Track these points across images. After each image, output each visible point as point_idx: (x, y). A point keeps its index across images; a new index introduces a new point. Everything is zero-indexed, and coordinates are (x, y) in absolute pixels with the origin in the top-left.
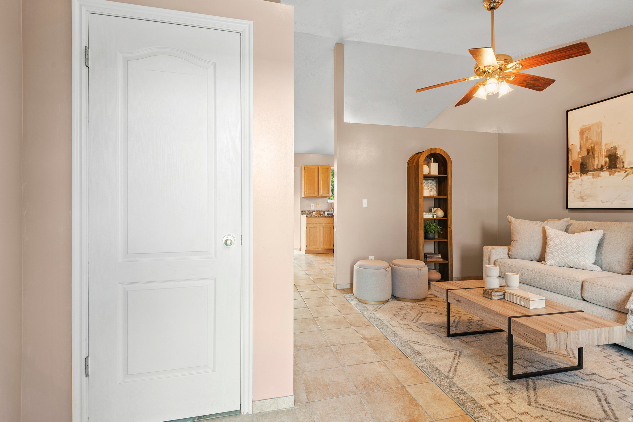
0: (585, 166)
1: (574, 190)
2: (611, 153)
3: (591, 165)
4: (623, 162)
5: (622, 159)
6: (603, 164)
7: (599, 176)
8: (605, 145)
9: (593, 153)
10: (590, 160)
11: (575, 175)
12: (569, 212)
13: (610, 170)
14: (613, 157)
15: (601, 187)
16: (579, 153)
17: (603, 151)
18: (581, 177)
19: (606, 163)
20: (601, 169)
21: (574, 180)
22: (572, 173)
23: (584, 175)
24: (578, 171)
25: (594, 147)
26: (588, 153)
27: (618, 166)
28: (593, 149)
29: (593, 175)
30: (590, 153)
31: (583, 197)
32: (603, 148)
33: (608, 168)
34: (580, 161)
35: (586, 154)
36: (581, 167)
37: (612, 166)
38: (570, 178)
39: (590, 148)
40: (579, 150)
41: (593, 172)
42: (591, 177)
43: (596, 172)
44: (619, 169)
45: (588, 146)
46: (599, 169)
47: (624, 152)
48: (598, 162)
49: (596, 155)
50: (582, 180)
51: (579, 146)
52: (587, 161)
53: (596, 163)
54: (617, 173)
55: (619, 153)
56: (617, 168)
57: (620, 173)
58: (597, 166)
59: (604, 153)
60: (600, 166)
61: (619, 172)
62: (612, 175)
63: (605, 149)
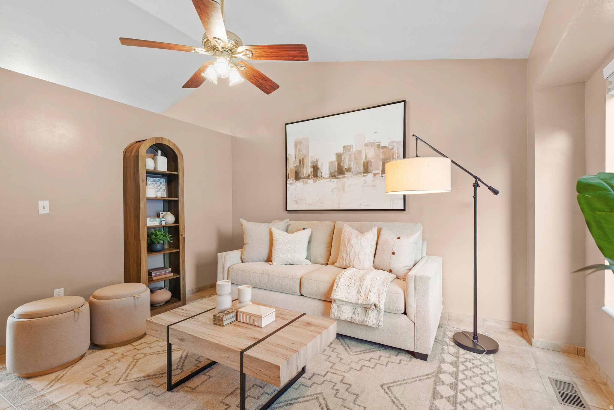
0: (298, 174)
1: (291, 194)
2: (314, 165)
3: (302, 173)
4: (322, 173)
5: (321, 170)
6: (310, 173)
7: (307, 183)
8: (311, 157)
9: (303, 163)
10: (302, 169)
11: (291, 181)
12: (287, 214)
13: (314, 178)
14: (316, 168)
15: (308, 192)
16: (294, 163)
17: (310, 162)
18: (296, 183)
19: (311, 172)
20: (308, 177)
21: (291, 185)
22: (290, 179)
23: (298, 181)
24: (293, 178)
25: (304, 158)
26: (300, 163)
27: (319, 175)
28: (303, 159)
29: (303, 182)
30: (302, 163)
31: (297, 200)
32: (310, 160)
33: (312, 177)
34: (294, 169)
35: (298, 164)
36: (295, 175)
37: (315, 175)
38: (288, 184)
39: (301, 159)
40: (294, 160)
41: (303, 180)
42: (302, 183)
43: (305, 179)
44: (319, 178)
45: (300, 157)
46: (307, 177)
47: (322, 164)
48: (307, 171)
49: (305, 165)
50: (296, 186)
51: (294, 157)
52: (300, 170)
53: (305, 172)
54: (318, 181)
55: (319, 165)
56: (318, 177)
57: (320, 181)
58: (306, 174)
59: (310, 165)
60: (307, 175)
61: (319, 180)
62: (315, 183)
63: (311, 161)
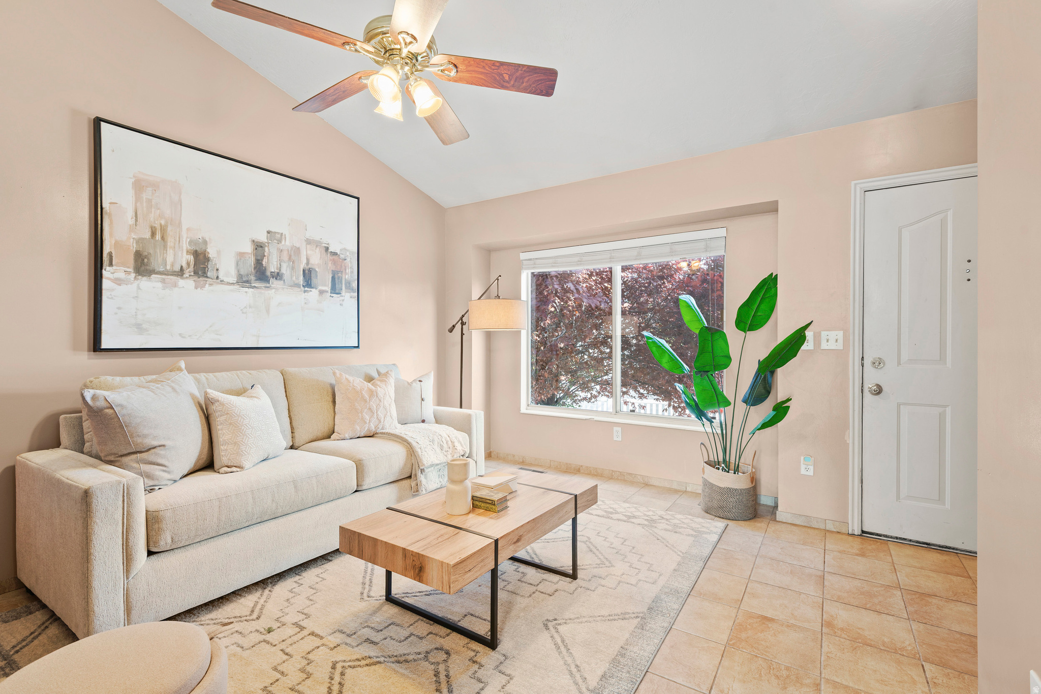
0: (146, 260)
1: (119, 308)
2: (197, 249)
3: (160, 260)
4: (217, 270)
5: (216, 264)
6: (184, 265)
7: (175, 285)
8: (188, 229)
9: (163, 238)
10: (158, 251)
11: (121, 275)
13: (196, 278)
14: (201, 257)
15: (180, 308)
16: (132, 229)
17: (184, 240)
18: (137, 282)
19: (188, 264)
20: (181, 273)
21: (120, 285)
22: (114, 268)
23: (145, 278)
24: (128, 267)
25: (166, 226)
26: (153, 234)
27: (209, 274)
28: (163, 229)
29: (163, 281)
30: (158, 237)
31: (141, 325)
32: (184, 234)
33: (192, 274)
34: (134, 248)
35: (148, 235)
36: (136, 261)
37: (200, 273)
38: (108, 279)
39: (158, 227)
40: (131, 222)
41: (164, 277)
42: (159, 285)
43: (169, 277)
44: (211, 280)
45: (152, 219)
46: (175, 272)
47: (219, 253)
48: (174, 258)
49: (170, 242)
50: (139, 288)
51: (130, 214)
52: (151, 251)
53: (170, 259)
54: (207, 285)
55: (212, 252)
56: (207, 277)
57: (211, 288)
58: (172, 265)
59: (185, 246)
60: (177, 268)
61: (211, 285)
62: (199, 289)
63: (187, 238)
